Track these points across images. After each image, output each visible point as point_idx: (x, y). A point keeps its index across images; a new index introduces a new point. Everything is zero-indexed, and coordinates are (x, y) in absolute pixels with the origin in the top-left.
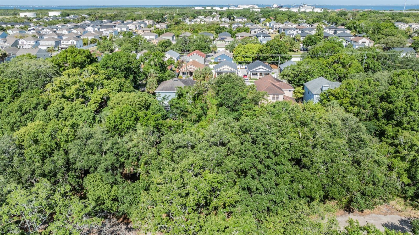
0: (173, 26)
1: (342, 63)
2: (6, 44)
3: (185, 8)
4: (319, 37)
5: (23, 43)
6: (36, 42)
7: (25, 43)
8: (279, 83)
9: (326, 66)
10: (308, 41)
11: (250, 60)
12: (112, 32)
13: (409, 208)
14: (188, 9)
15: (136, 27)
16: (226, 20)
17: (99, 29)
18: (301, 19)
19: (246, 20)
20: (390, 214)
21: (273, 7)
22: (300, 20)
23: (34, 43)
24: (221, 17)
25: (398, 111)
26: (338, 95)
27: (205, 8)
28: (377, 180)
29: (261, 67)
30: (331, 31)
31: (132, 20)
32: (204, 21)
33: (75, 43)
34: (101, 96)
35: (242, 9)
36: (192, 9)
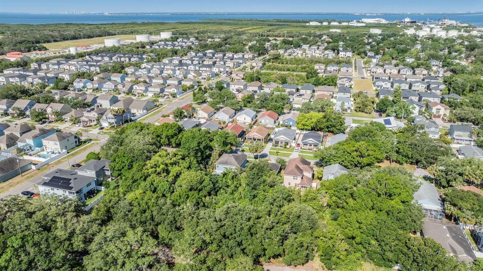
0: (272, 60)
2: (124, 89)
5: (136, 88)
6: (146, 88)
7: (138, 88)
10: (381, 104)
11: (309, 128)
12: (210, 75)
14: (302, 24)
15: (234, 64)
16: (329, 53)
17: (199, 67)
19: (351, 53)
23: (144, 89)
24: (325, 49)
27: (322, 23)
29: (311, 139)
31: (234, 52)
33: (176, 91)
34: (176, 172)
35: (364, 25)
36: (307, 24)
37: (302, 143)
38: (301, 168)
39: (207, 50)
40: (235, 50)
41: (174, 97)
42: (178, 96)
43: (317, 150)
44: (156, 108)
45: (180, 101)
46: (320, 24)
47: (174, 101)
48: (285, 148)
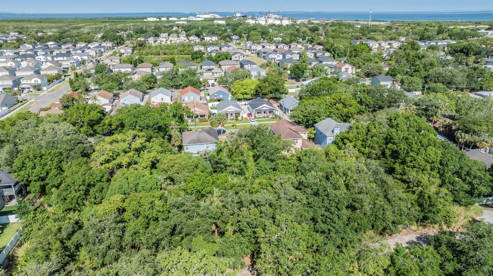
0: (138, 47)
1: (343, 103)
3: (135, 19)
4: (305, 64)
8: (294, 127)
9: (330, 106)
10: (296, 69)
11: (249, 96)
12: (74, 63)
13: (421, 228)
14: (139, 20)
15: (96, 53)
16: (195, 38)
17: (53, 57)
18: (276, 37)
19: (216, 38)
20: (410, 234)
21: (237, 17)
22: (275, 39)
24: (188, 36)
25: (402, 152)
26: (351, 139)
27: (160, 19)
28: (402, 212)
29: (264, 105)
30: (311, 54)
31: (86, 42)
32: (171, 41)
33: (39, 81)
34: (151, 159)
35: (203, 19)
36: (145, 20)
37: (255, 111)
38: (294, 130)
39: (46, 42)
40: (87, 40)
41: (39, 90)
42: (45, 89)
43: (274, 116)
44: (20, 104)
45: (50, 93)
46: (158, 20)
47: (42, 94)
48: (237, 120)
